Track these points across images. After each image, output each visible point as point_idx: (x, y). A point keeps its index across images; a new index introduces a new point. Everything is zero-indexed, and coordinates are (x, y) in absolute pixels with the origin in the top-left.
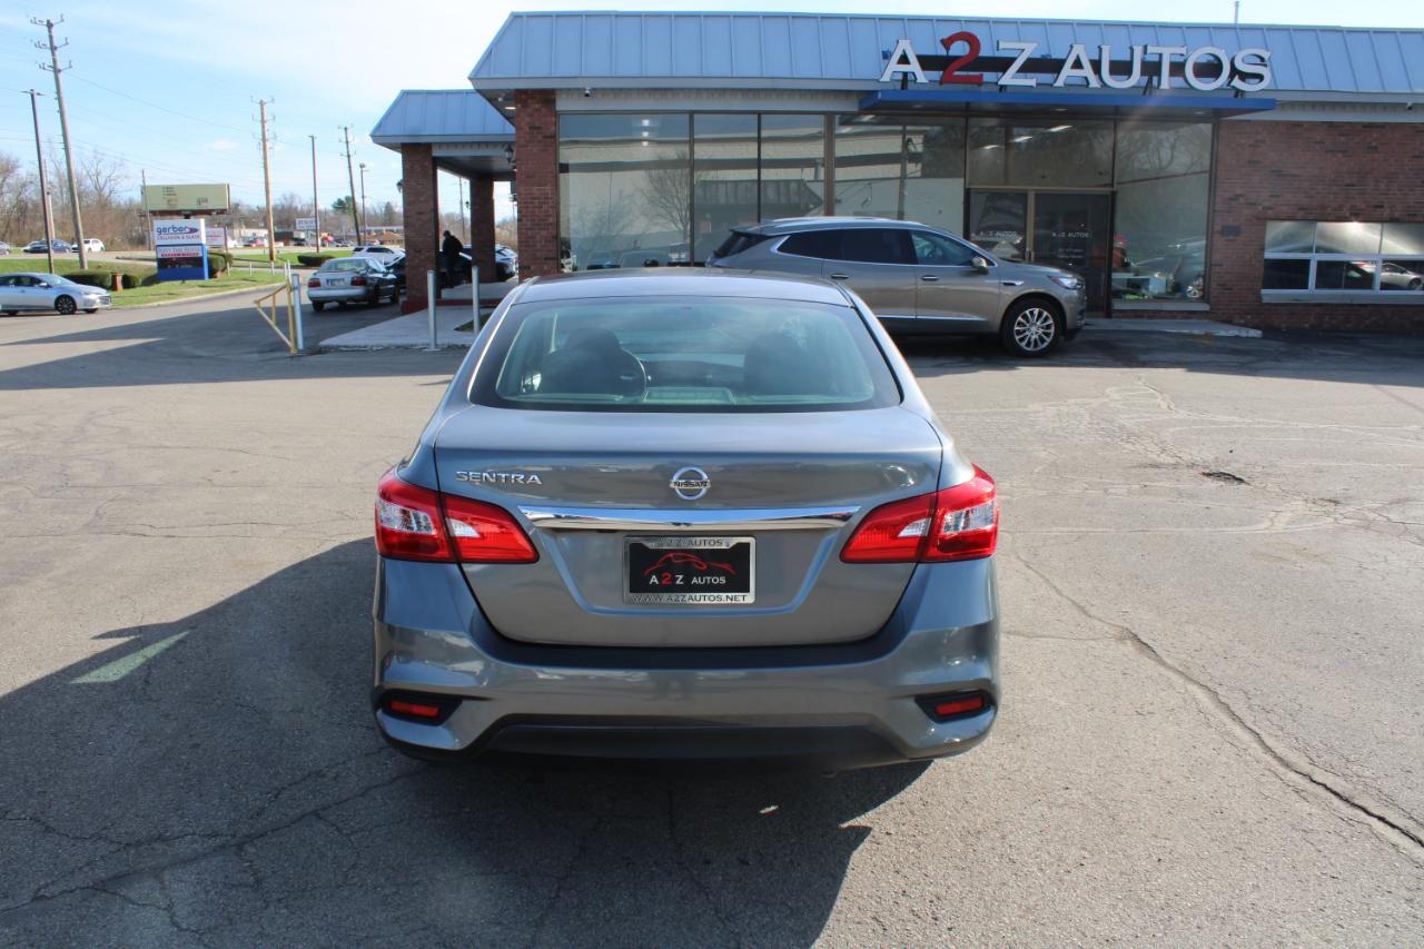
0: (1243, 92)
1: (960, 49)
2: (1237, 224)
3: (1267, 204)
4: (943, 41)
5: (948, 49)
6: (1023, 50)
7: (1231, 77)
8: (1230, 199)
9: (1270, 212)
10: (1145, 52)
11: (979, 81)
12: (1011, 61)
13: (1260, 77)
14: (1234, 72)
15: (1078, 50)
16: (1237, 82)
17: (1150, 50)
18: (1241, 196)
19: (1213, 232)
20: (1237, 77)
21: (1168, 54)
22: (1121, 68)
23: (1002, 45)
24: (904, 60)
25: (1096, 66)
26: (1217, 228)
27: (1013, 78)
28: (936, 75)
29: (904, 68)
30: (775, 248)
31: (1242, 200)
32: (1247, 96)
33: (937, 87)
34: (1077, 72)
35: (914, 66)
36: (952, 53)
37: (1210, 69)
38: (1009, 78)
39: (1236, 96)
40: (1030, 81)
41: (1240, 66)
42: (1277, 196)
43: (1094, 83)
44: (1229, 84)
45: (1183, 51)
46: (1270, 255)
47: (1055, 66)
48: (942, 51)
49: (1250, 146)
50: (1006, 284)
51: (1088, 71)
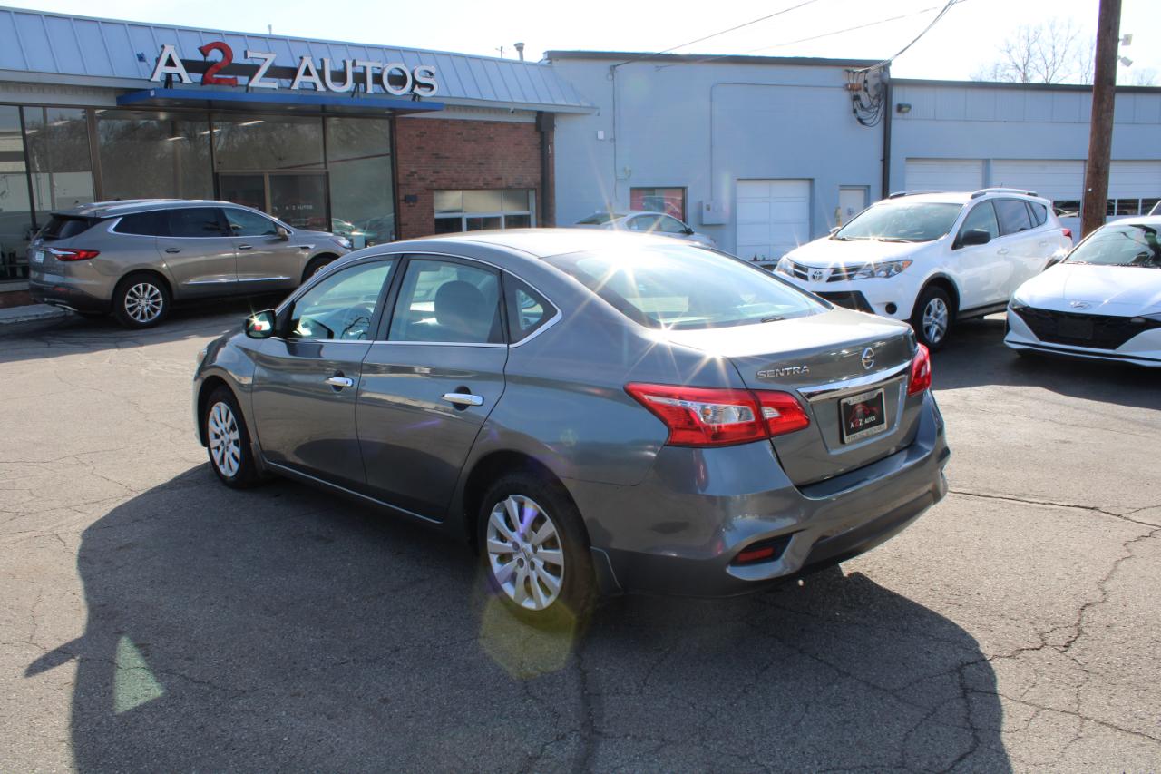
0: (419, 96)
1: (216, 56)
2: (414, 193)
3: (432, 178)
4: (201, 49)
5: (205, 55)
6: (266, 59)
7: (413, 87)
8: (409, 176)
9: (435, 184)
10: (354, 64)
11: (233, 83)
12: (257, 68)
13: (431, 87)
14: (415, 82)
15: (307, 61)
16: (417, 90)
17: (358, 63)
18: (416, 173)
19: (399, 201)
20: (417, 86)
21: (371, 67)
22: (340, 77)
23: (249, 55)
24: (170, 63)
25: (321, 73)
26: (402, 197)
27: (260, 81)
28: (198, 77)
29: (170, 70)
30: (111, 229)
31: (416, 176)
32: (423, 100)
33: (199, 88)
34: (307, 79)
35: (179, 69)
36: (209, 59)
37: (399, 80)
38: (257, 82)
39: (413, 99)
40: (272, 84)
41: (419, 78)
42: (438, 173)
43: (321, 88)
44: (412, 90)
45: (380, 65)
46: (437, 216)
47: (292, 73)
48: (200, 57)
49: (417, 136)
50: (302, 248)
51: (315, 78)
